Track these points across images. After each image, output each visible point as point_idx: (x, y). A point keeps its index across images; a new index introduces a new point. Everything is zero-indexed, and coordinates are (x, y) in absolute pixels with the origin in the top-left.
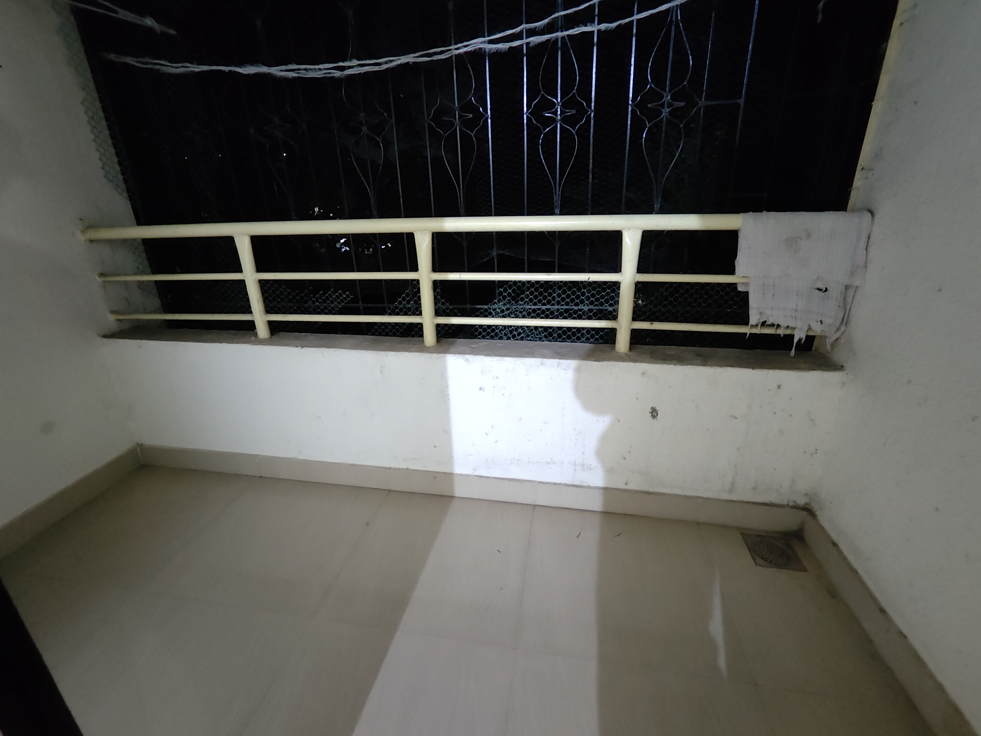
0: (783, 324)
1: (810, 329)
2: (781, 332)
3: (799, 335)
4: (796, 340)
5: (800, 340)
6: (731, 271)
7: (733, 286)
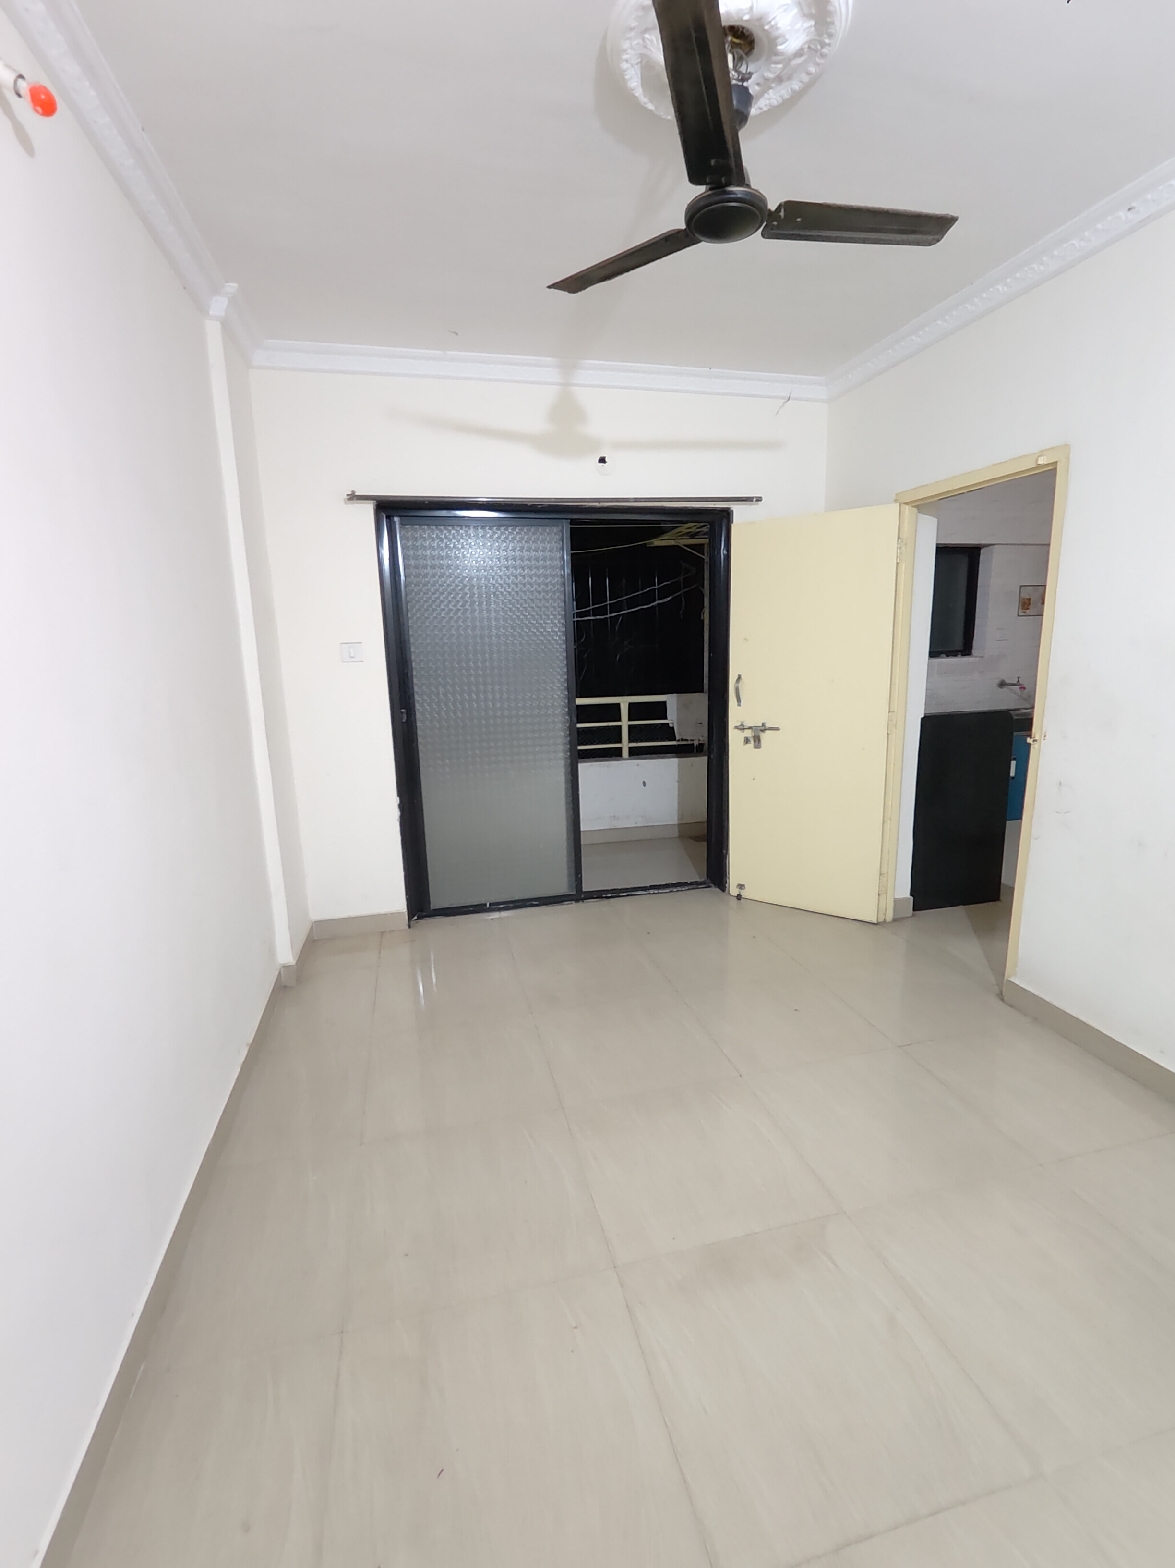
0: (689, 739)
1: (699, 740)
2: (689, 742)
3: (696, 743)
4: (695, 745)
5: (697, 745)
6: (666, 718)
7: (668, 724)
